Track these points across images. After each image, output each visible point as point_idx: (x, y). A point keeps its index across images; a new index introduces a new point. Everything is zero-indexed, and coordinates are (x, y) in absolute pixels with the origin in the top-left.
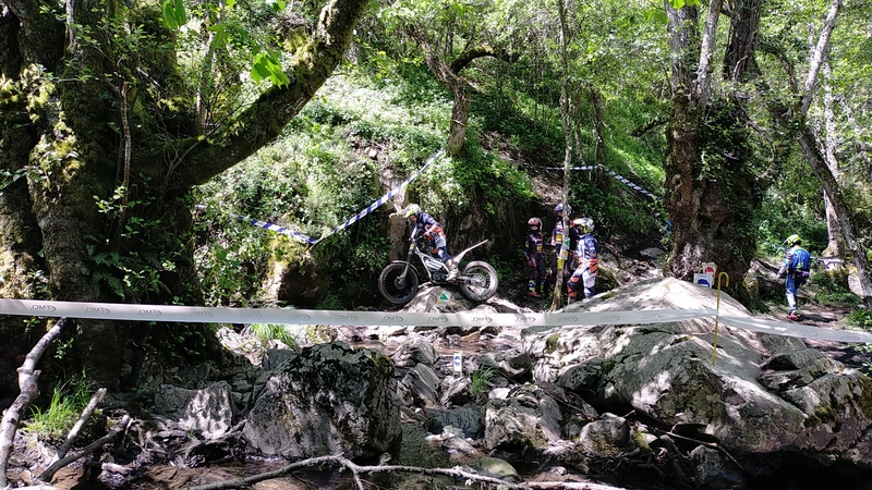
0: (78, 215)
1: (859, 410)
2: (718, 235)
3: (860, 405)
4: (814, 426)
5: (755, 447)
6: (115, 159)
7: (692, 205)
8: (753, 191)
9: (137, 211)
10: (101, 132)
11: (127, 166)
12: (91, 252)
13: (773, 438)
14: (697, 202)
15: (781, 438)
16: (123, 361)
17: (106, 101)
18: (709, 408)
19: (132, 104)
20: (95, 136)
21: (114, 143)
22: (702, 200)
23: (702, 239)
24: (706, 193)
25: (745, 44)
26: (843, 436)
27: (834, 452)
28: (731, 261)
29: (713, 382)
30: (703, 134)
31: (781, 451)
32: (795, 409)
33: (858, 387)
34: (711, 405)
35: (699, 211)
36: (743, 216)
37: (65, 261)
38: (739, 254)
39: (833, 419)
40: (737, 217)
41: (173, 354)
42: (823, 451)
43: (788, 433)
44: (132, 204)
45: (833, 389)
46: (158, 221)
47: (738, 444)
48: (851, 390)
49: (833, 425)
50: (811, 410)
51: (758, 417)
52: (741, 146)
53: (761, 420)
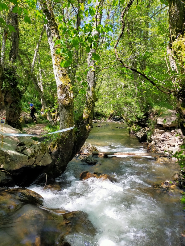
1: (41, 152)
2: (11, 107)
3: (41, 151)
4: (30, 159)
5: (15, 168)
8: (20, 94)
13: (19, 165)
14: (3, 97)
15: (21, 164)
18: (1, 160)
22: (5, 96)
23: (6, 108)
24: (6, 94)
25: (15, 51)
26: (37, 160)
27: (35, 164)
28: (15, 114)
29: (2, 153)
30: (4, 77)
31: (22, 168)
32: (25, 156)
33: (41, 147)
34: (2, 159)
35: (4, 100)
36: (17, 101)
38: (17, 112)
39: (35, 156)
40: (15, 102)
42: (33, 165)
43: (23, 163)
45: (35, 149)
47: (10, 169)
48: (39, 148)
49: (35, 158)
50: (29, 155)
51: (15, 160)
52: (15, 81)
53: (16, 161)
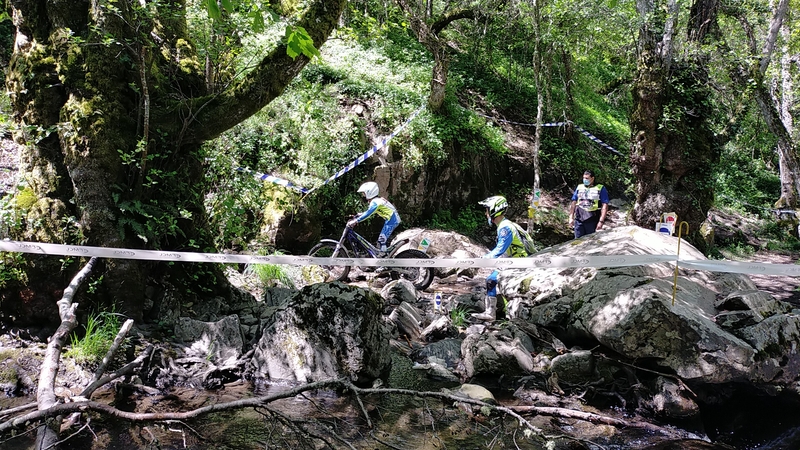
0: (103, 167)
2: (679, 187)
4: (763, 360)
6: (135, 116)
7: (655, 159)
8: (712, 147)
9: (156, 163)
10: (122, 92)
11: (146, 123)
12: (116, 200)
13: (725, 370)
14: (660, 157)
16: (146, 297)
17: (125, 63)
18: (668, 343)
19: (149, 66)
20: (118, 95)
21: (134, 103)
22: (664, 154)
23: (663, 190)
24: (668, 148)
25: (708, 8)
26: (789, 369)
27: (780, 384)
28: (689, 211)
29: (672, 320)
30: (666, 93)
31: (732, 382)
32: (746, 345)
34: (669, 340)
35: (661, 164)
36: (702, 170)
37: (94, 207)
38: (697, 205)
39: (780, 354)
41: (189, 291)
42: (770, 383)
44: (151, 157)
45: (781, 328)
46: (175, 173)
49: (780, 359)
50: (760, 347)
52: (702, 104)
